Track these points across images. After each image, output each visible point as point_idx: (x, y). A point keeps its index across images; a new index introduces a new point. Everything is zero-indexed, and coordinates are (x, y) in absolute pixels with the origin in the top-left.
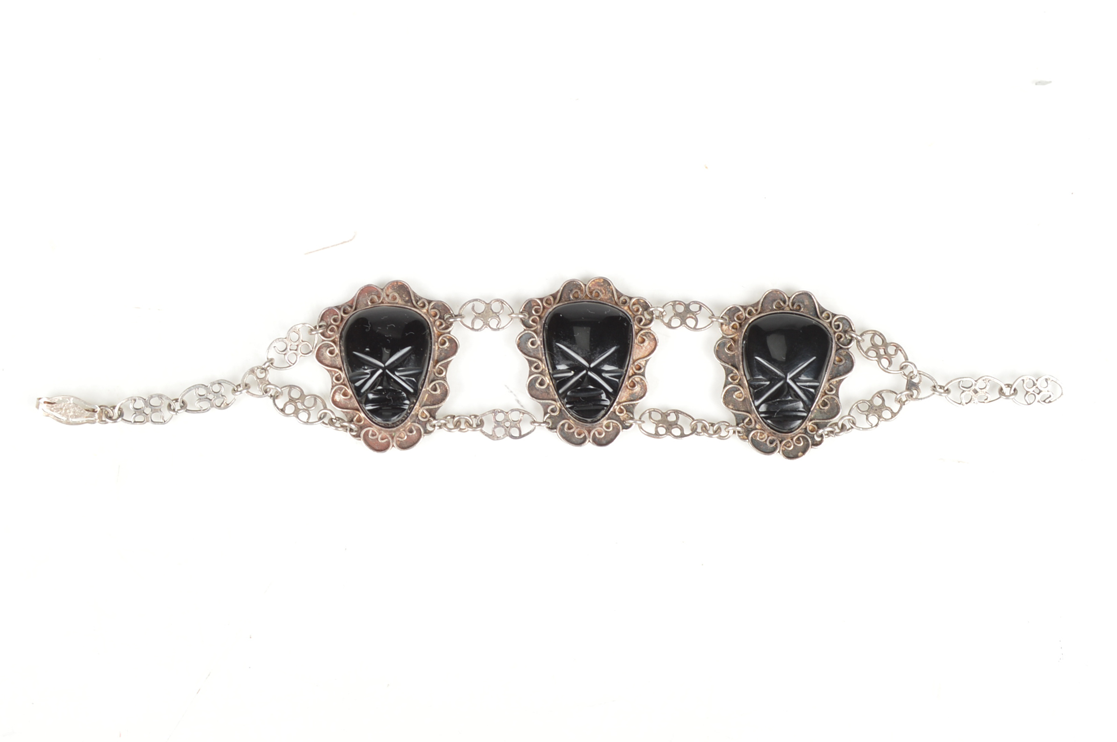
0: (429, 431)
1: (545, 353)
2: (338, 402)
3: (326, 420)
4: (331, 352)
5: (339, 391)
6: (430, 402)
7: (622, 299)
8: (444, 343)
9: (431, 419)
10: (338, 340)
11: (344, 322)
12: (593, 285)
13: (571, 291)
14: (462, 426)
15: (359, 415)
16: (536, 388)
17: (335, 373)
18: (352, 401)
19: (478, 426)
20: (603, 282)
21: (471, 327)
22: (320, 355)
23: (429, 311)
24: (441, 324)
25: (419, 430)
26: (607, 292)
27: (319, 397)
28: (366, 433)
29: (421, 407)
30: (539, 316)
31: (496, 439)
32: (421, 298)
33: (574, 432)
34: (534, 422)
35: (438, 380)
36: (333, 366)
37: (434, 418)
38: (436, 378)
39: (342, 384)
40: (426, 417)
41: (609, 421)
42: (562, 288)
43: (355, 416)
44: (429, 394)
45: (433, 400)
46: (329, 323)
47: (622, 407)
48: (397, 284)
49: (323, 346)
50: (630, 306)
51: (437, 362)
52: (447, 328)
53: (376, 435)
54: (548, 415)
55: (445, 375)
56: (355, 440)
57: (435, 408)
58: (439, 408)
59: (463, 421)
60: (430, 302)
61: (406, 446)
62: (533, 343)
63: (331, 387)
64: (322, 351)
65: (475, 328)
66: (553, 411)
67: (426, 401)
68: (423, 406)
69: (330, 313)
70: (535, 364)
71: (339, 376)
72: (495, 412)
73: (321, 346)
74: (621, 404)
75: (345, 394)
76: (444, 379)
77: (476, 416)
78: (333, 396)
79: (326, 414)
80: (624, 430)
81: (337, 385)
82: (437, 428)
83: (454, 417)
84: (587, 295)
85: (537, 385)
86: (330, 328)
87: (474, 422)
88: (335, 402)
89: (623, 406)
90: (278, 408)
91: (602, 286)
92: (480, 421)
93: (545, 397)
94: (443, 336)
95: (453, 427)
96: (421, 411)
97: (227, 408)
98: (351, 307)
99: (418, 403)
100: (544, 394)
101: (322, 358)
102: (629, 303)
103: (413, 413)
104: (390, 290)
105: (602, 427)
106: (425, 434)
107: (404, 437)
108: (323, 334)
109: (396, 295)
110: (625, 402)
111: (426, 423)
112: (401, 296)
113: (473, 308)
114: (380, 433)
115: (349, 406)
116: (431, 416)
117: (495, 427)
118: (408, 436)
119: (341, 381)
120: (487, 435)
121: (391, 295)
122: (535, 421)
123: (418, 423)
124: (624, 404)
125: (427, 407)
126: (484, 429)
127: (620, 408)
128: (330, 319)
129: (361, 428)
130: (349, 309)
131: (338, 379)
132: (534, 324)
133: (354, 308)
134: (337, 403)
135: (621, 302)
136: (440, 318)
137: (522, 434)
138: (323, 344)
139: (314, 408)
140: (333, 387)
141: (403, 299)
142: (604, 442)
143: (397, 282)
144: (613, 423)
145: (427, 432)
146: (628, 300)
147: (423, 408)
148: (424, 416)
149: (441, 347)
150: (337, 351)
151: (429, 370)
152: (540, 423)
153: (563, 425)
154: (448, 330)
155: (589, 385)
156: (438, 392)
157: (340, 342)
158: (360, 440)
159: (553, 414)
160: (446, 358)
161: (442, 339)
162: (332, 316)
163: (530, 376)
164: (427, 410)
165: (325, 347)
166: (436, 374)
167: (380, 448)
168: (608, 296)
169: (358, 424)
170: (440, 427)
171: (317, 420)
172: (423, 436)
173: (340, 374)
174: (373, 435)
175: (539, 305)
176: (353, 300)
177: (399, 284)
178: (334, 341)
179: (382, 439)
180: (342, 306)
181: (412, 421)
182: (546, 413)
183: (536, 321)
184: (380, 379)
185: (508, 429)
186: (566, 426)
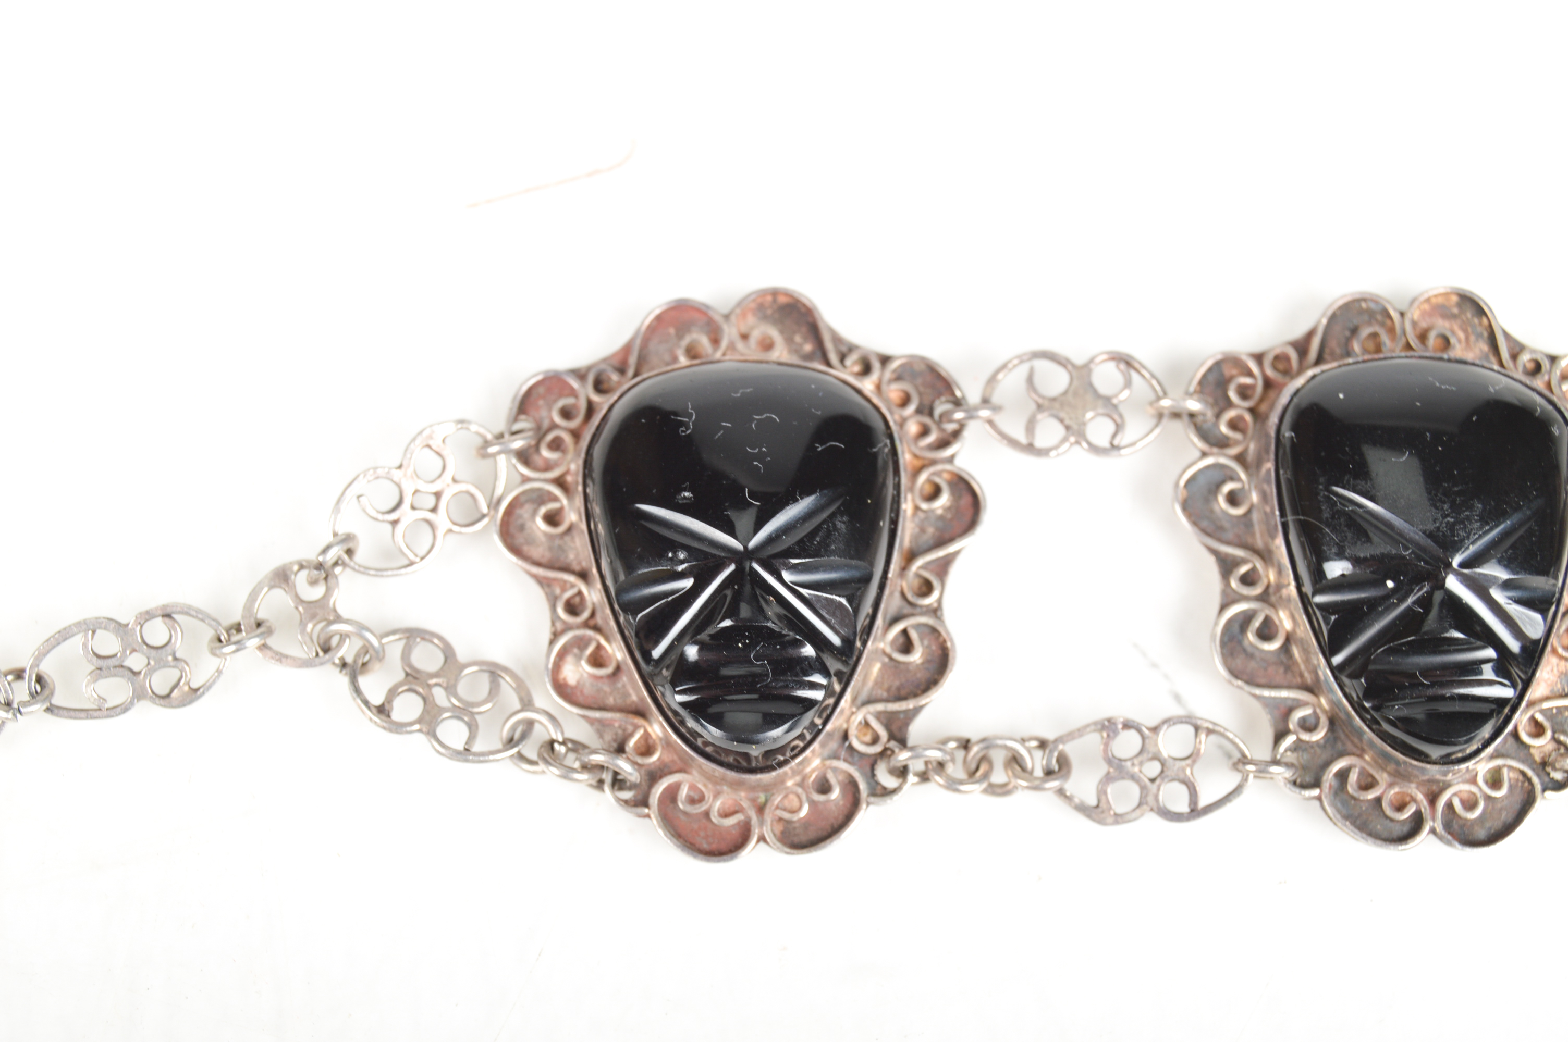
0: (885, 788)
1: (1285, 526)
2: (573, 688)
3: (530, 749)
4: (552, 519)
5: (576, 651)
6: (888, 690)
7: (1525, 358)
8: (936, 492)
9: (892, 744)
10: (580, 479)
11: (596, 420)
12: (1424, 314)
13: (1354, 331)
14: (999, 776)
15: (646, 731)
16: (1245, 650)
17: (564, 590)
18: (619, 685)
19: (1049, 773)
20: (1459, 305)
21: (1023, 439)
22: (512, 530)
23: (884, 387)
24: (925, 432)
25: (851, 786)
26: (1472, 338)
27: (506, 670)
28: (671, 795)
29: (859, 708)
30: (1252, 410)
31: (1110, 820)
32: (852, 348)
33: (1378, 800)
34: (1244, 760)
35: (912, 615)
36: (557, 565)
37: (903, 743)
38: (907, 610)
39: (586, 625)
40: (875, 740)
41: (1499, 762)
42: (1324, 321)
43: (631, 735)
44: (884, 665)
45: (897, 683)
46: (546, 424)
47: (1539, 717)
48: (775, 301)
49: (523, 499)
50: (1554, 383)
51: (911, 556)
52: (943, 444)
53: (702, 799)
54: (1290, 740)
55: (939, 601)
56: (627, 819)
57: (906, 712)
58: (917, 710)
59: (998, 757)
60: (885, 360)
61: (804, 838)
62: (1233, 499)
63: (546, 635)
64: (520, 517)
65: (1039, 443)
66: (1308, 726)
67: (873, 689)
68: (869, 701)
69: (549, 390)
70: (1244, 569)
71: (577, 599)
72: (1108, 727)
73: (516, 499)
74: (1537, 708)
75: (597, 660)
76: (935, 612)
77: (1043, 744)
78: (557, 667)
79: (530, 724)
80: (1549, 794)
81: (568, 628)
82: (912, 778)
83: (966, 745)
84: (1408, 347)
85: (1251, 637)
86: (550, 437)
87: (1036, 762)
88: (561, 689)
89: (1542, 712)
90: (366, 703)
91: (1453, 317)
92: (1058, 761)
93: (1279, 679)
94: (932, 469)
95: (961, 774)
96: (859, 717)
97: (191, 702)
98: (622, 371)
99: (848, 696)
100: (1271, 670)
101: (519, 540)
102: (1550, 372)
103: (829, 727)
104: (751, 320)
105: (1473, 781)
106: (872, 799)
107: (800, 808)
108: (524, 457)
109: (774, 333)
110: (1547, 698)
111: (873, 761)
112: (789, 341)
113: (1030, 380)
114: (717, 795)
115: (611, 701)
116: (892, 737)
117: (1108, 779)
118: (813, 803)
119: (586, 615)
120: (1082, 809)
121: (756, 335)
122: (1244, 756)
123: (845, 760)
124: (1546, 705)
125: (880, 707)
126: (1070, 787)
127: (1533, 720)
128: (550, 410)
129: (653, 777)
130: (615, 377)
131: (572, 608)
132: (1237, 436)
133: (631, 372)
134: (569, 691)
135: (1520, 368)
136: (919, 411)
137: (1203, 803)
138: (524, 493)
139: (488, 706)
140: (556, 635)
141: (796, 351)
142: (1481, 834)
143: (775, 293)
144: (1511, 768)
145: (879, 790)
146: (1546, 364)
147: (864, 710)
148: (868, 738)
149: (924, 506)
150: (573, 515)
151: (890, 575)
152: (1262, 769)
153: (1343, 776)
154: (948, 452)
155: (1451, 627)
156: (916, 657)
157: (585, 486)
158: (648, 816)
159: (1305, 737)
160: (941, 542)
161: (929, 481)
162: (555, 401)
163: (1223, 608)
164: (878, 716)
165: (531, 501)
166: (910, 596)
167: (714, 847)
168: (1477, 351)
169: (640, 760)
170: (924, 777)
171: (500, 746)
172: (864, 806)
173: (580, 593)
174: (692, 801)
175: (1250, 374)
176: (627, 349)
177: (782, 300)
178: (560, 482)
179: (726, 815)
180: (589, 368)
181: (826, 752)
182: (1279, 737)
183: (1241, 425)
184: (729, 593)
185: (1153, 788)
186: (1353, 777)
